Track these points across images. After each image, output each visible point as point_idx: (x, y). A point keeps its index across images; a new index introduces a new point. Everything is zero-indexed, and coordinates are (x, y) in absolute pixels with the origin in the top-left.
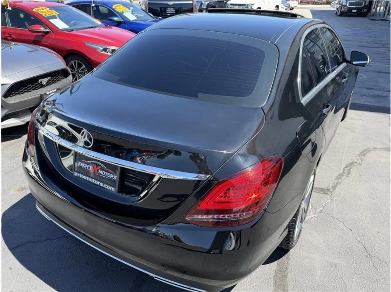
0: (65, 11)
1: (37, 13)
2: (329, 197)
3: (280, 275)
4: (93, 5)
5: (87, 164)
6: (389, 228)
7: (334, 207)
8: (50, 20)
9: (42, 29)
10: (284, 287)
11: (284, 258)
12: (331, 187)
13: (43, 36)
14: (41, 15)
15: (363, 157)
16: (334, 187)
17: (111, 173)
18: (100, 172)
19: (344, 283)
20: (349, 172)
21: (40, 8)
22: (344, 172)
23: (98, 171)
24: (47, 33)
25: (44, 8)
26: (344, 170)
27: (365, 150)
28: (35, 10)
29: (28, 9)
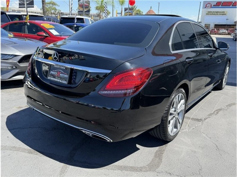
0: (58, 26)
1: (43, 26)
2: (201, 123)
3: (159, 153)
4: (75, 26)
5: (55, 72)
6: (236, 139)
7: (203, 127)
8: (49, 30)
9: (45, 34)
10: (160, 157)
11: (164, 146)
12: (203, 119)
13: (44, 38)
14: (45, 28)
15: (229, 107)
16: (205, 119)
17: (65, 75)
18: (61, 75)
19: (198, 159)
20: (217, 113)
21: (45, 24)
22: (214, 113)
23: (60, 74)
24: (47, 37)
25: (47, 24)
26: (214, 112)
27: (232, 104)
28: (41, 25)
29: (38, 24)
